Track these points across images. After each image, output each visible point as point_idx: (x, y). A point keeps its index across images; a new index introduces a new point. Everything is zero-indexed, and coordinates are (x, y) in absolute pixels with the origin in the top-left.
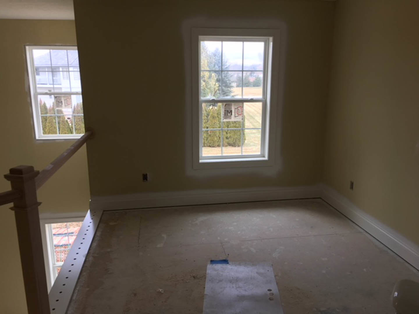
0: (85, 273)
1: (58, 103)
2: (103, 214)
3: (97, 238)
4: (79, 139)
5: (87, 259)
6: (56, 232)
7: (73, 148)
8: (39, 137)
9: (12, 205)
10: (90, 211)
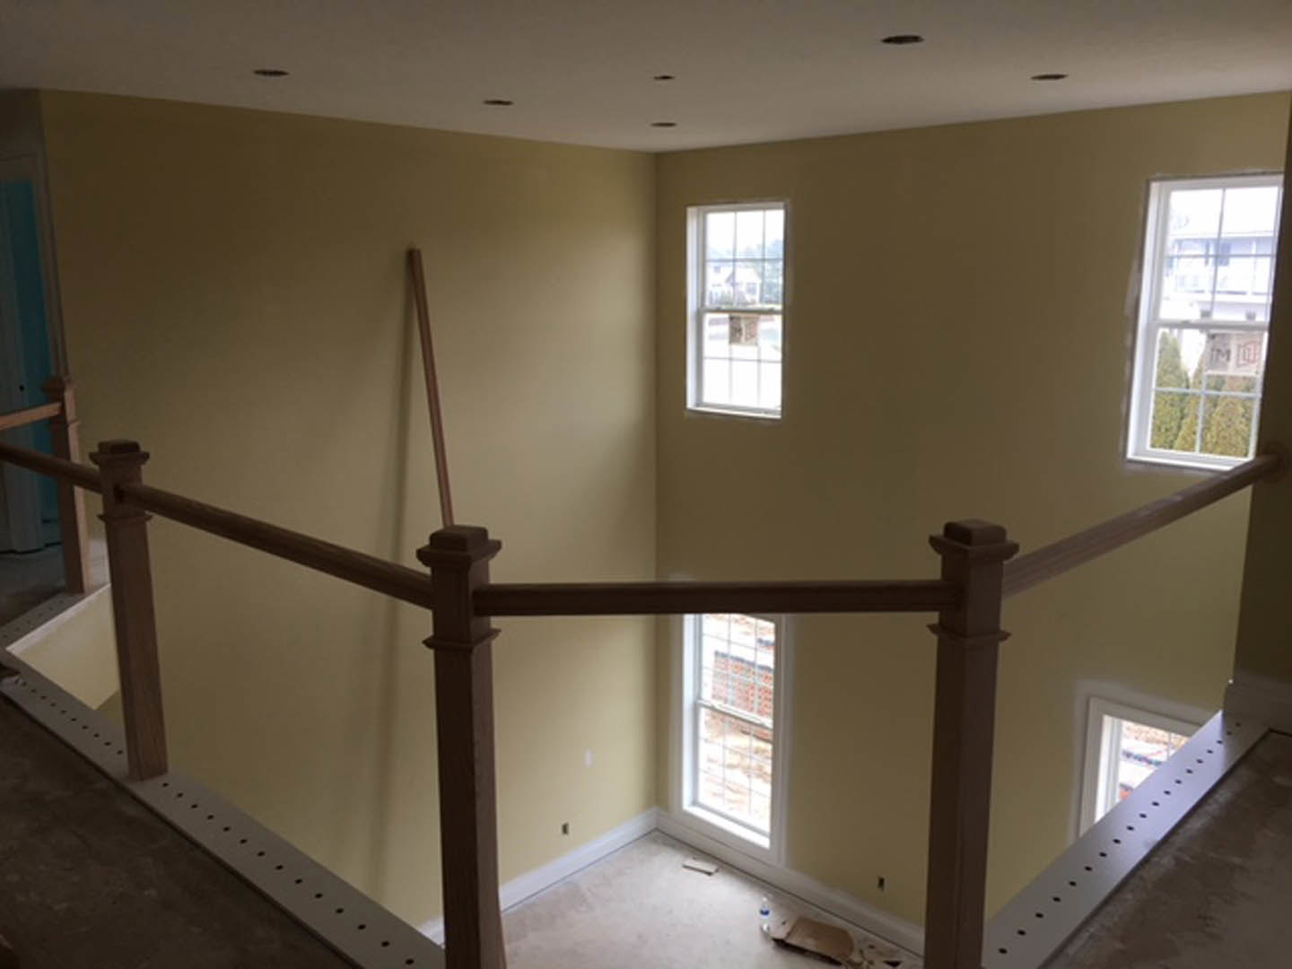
0: (1129, 896)
1: (1215, 353)
2: (1264, 738)
3: (1212, 808)
4: (1226, 473)
5: (1155, 859)
6: (1152, 754)
7: (1179, 498)
8: (1136, 454)
9: (933, 617)
10: (1224, 716)
